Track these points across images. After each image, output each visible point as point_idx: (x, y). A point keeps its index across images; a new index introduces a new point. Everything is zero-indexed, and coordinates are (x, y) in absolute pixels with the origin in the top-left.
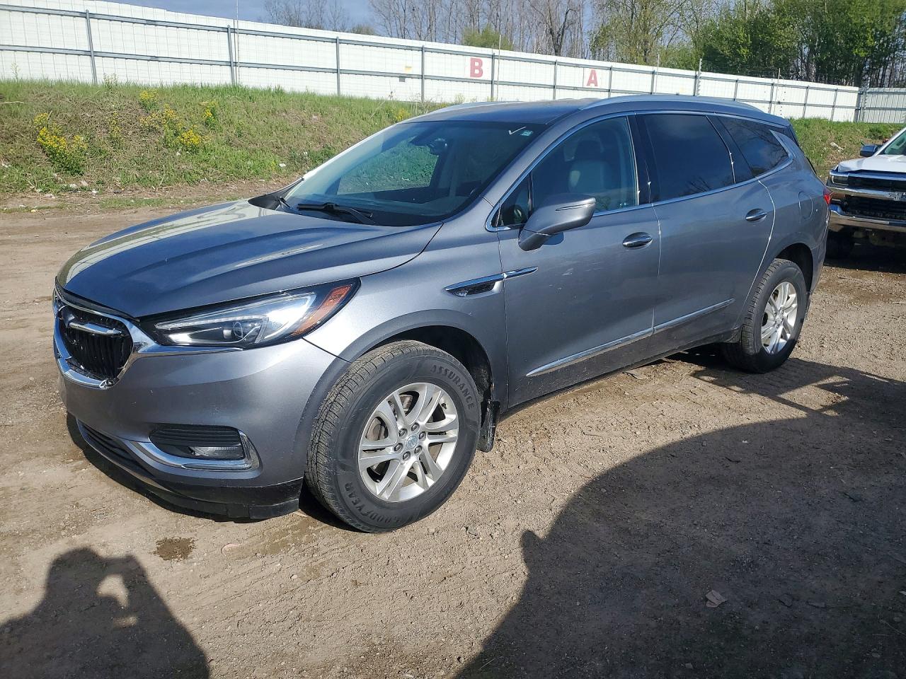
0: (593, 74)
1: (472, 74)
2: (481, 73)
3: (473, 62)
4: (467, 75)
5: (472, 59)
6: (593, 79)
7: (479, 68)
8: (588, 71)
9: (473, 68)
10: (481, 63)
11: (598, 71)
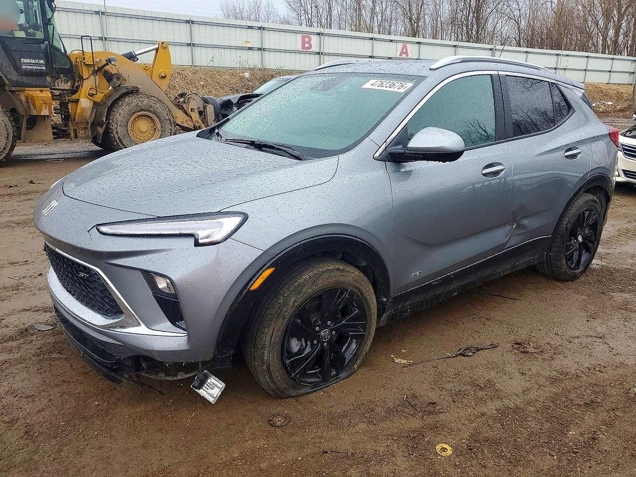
0: (404, 47)
1: (303, 47)
2: (310, 47)
3: (303, 38)
4: (299, 47)
5: (302, 37)
6: (404, 52)
7: (309, 43)
8: (400, 45)
9: (304, 43)
10: (310, 39)
11: (409, 46)
